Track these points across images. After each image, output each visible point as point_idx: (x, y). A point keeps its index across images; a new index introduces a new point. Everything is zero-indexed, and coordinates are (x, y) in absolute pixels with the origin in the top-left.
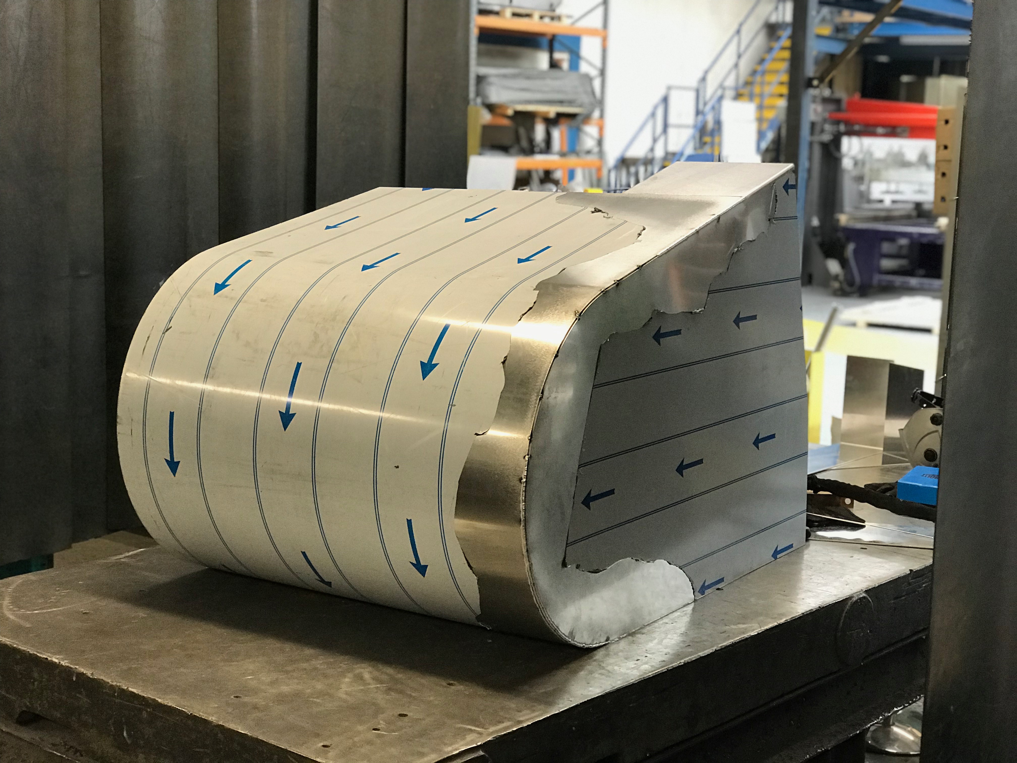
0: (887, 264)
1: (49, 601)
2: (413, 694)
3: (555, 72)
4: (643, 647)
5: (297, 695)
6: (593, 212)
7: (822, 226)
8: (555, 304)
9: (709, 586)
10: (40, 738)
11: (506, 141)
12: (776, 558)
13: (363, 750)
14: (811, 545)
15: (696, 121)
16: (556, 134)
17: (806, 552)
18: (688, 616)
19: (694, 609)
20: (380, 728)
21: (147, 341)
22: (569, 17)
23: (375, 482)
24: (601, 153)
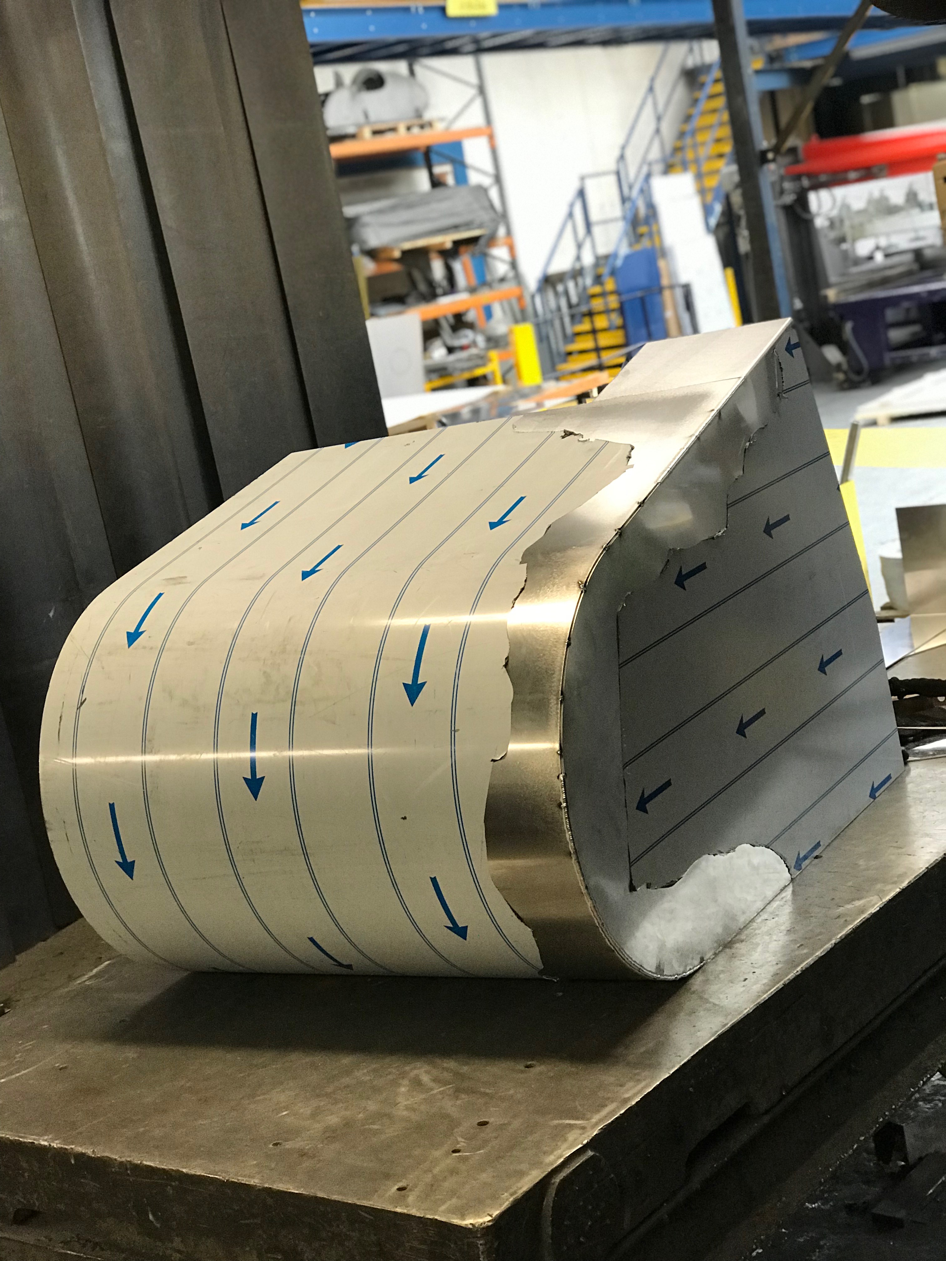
0: (896, 335)
1: (14, 1062)
2: (487, 1091)
3: (439, 192)
4: (746, 960)
5: (348, 1124)
6: (563, 437)
7: (805, 308)
8: (551, 577)
9: (805, 858)
10: (46, 1237)
11: (401, 288)
12: (874, 798)
13: (446, 1184)
14: (912, 768)
15: (624, 210)
16: (458, 266)
17: (908, 779)
18: (790, 903)
19: (793, 892)
20: (460, 1148)
21: (60, 722)
22: (442, 119)
23: (381, 842)
24: (518, 277)
